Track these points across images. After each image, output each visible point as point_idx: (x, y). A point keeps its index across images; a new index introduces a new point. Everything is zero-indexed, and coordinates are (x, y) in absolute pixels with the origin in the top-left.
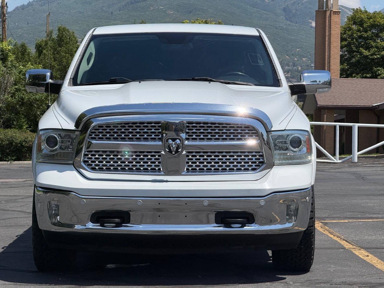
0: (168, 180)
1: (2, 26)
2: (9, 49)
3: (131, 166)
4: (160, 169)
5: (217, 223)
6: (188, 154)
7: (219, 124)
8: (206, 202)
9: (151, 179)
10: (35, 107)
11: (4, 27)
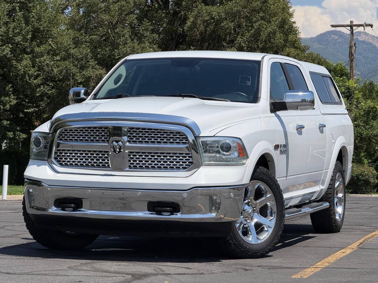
0: (116, 175)
1: (350, 66)
2: (355, 87)
3: (87, 163)
4: (109, 166)
5: (149, 211)
6: (129, 154)
7: (154, 130)
8: (139, 193)
9: (102, 174)
10: (373, 142)
11: (351, 66)
